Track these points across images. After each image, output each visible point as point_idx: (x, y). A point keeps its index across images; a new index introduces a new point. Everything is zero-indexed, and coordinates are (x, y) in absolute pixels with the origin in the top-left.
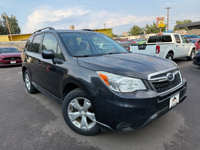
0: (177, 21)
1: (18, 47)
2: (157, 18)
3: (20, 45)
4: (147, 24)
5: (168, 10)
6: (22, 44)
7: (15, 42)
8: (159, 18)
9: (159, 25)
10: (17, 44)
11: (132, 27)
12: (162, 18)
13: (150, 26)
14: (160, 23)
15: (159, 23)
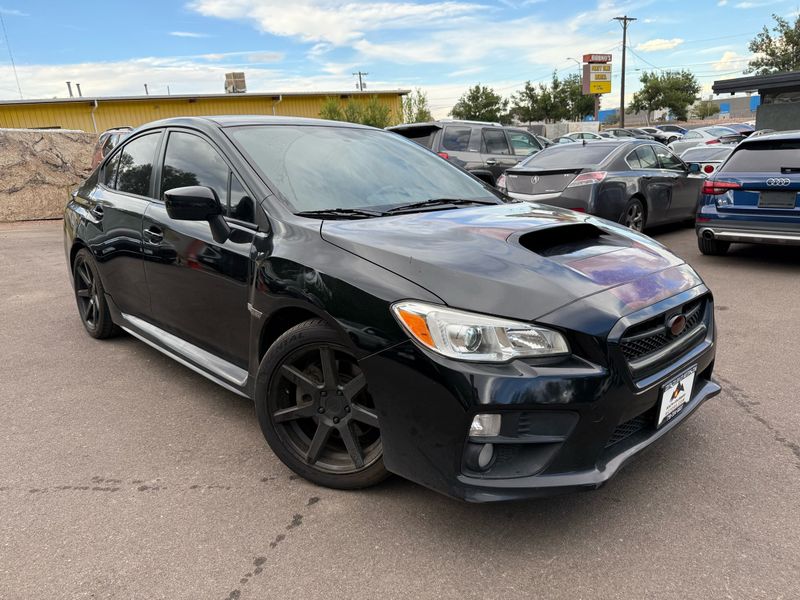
0: (646, 76)
1: (28, 158)
2: (584, 57)
3: (38, 148)
4: (528, 83)
5: (625, 29)
6: (51, 140)
7: (13, 133)
8: (593, 59)
9: (592, 85)
10: (21, 142)
11: (469, 93)
12: (603, 59)
13: (538, 92)
14: (597, 77)
15: (593, 78)
